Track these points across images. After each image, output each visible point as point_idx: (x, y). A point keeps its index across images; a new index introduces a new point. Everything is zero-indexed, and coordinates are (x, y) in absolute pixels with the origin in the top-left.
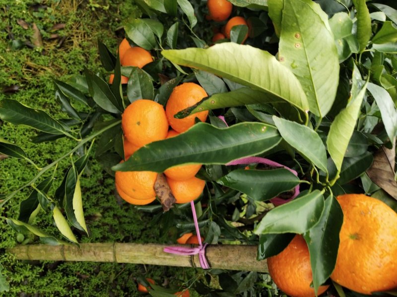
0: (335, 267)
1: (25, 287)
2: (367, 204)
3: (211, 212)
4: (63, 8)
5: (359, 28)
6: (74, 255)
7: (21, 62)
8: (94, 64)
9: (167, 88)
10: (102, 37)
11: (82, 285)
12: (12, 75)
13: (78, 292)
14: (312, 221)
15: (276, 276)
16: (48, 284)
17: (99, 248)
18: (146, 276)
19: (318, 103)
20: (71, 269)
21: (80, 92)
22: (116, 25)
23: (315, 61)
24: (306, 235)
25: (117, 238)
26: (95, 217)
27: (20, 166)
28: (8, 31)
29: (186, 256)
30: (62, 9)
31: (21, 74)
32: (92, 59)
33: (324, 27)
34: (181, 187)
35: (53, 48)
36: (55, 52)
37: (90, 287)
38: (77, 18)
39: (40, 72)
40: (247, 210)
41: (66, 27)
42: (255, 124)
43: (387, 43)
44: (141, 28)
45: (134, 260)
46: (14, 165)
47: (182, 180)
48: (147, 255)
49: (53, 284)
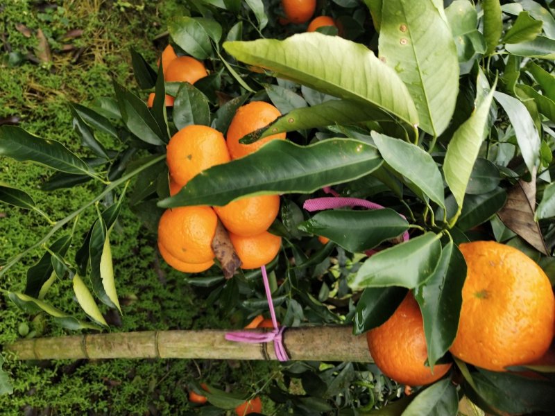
0: (457, 335)
1: (32, 399)
2: (498, 253)
3: (289, 285)
4: (79, 7)
5: (487, 22)
6: (100, 351)
7: (22, 84)
9: (229, 110)
10: (135, 48)
11: (111, 395)
12: (8, 102)
13: (106, 404)
14: (425, 272)
15: (379, 355)
16: (63, 394)
17: (135, 339)
18: (200, 382)
19: (432, 119)
20: (96, 372)
21: (107, 119)
22: (155, 31)
23: (427, 62)
24: (418, 295)
26: (128, 299)
27: (22, 228)
28: (3, 40)
29: (256, 345)
30: (79, 10)
31: (23, 101)
32: (121, 80)
33: (438, 17)
34: (249, 246)
35: (66, 63)
36: (70, 69)
37: (122, 398)
38: (100, 21)
39: (49, 97)
40: (339, 286)
41: (84, 35)
42: (348, 141)
43: (524, 41)
44: (192, 29)
45: (184, 354)
46: (13, 228)
47: (250, 235)
48: (202, 345)
49: (70, 394)
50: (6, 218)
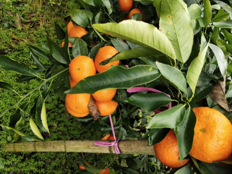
2: (210, 112)
3: (121, 122)
5: (205, 13)
6: (41, 148)
7: (9, 36)
8: (52, 37)
9: (95, 49)
10: (57, 21)
11: (46, 166)
12: (4, 44)
13: (44, 170)
16: (26, 166)
17: (56, 144)
19: (182, 55)
20: (40, 157)
22: (65, 14)
23: (180, 31)
24: (175, 130)
25: (66, 139)
26: (53, 126)
27: (9, 97)
28: (2, 18)
29: (107, 147)
30: (34, 5)
31: (9, 43)
32: (51, 34)
33: (185, 12)
36: (29, 30)
37: (51, 167)
39: (20, 42)
41: (35, 16)
42: (146, 66)
43: (221, 21)
44: (80, 15)
46: (5, 96)
47: (104, 102)
48: (84, 147)
49: (29, 166)
50: (2, 93)
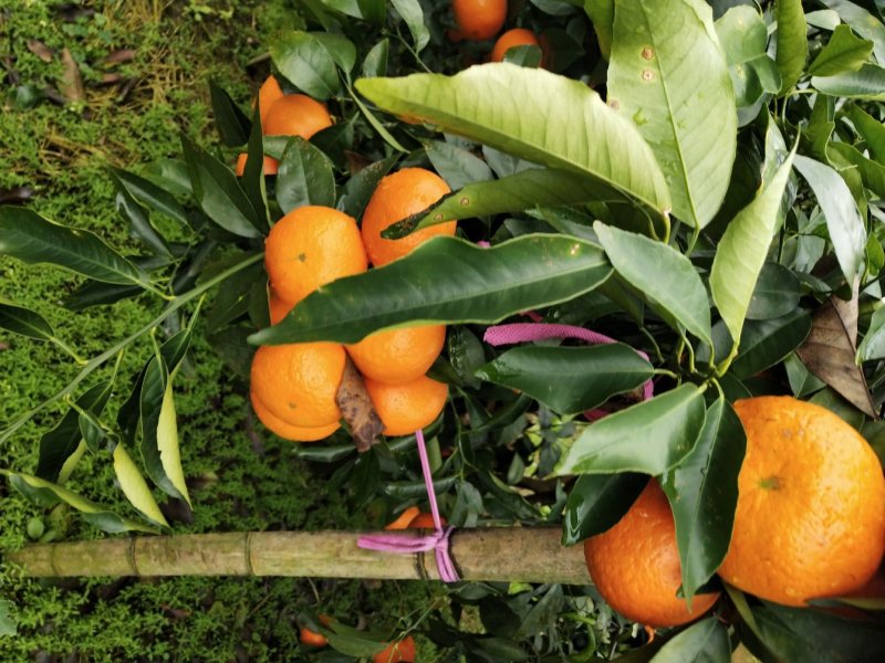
0: (730, 549)
2: (797, 416)
3: (461, 460)
4: (130, 14)
5: (782, 41)
6: (157, 563)
7: (37, 136)
8: (200, 139)
9: (365, 182)
10: (218, 79)
11: (175, 633)
12: (15, 165)
13: (167, 647)
14: (679, 448)
15: (603, 578)
16: (98, 632)
18: (317, 612)
19: (692, 199)
20: (151, 597)
21: (171, 195)
22: (249, 52)
23: (685, 109)
24: (668, 484)
25: (253, 527)
26: (202, 480)
27: (34, 366)
28: (7, 66)
29: (408, 555)
30: (129, 18)
31: (38, 163)
32: (195, 130)
33: (705, 35)
34: (396, 400)
35: (108, 104)
36: (113, 112)
37: (193, 637)
38: (162, 37)
39: (79, 157)
40: (540, 459)
41: (136, 58)
42: (556, 239)
44: (307, 50)
45: (291, 569)
46: (20, 366)
47: (398, 382)
48: (320, 556)
49: (109, 631)
50: (9, 351)
